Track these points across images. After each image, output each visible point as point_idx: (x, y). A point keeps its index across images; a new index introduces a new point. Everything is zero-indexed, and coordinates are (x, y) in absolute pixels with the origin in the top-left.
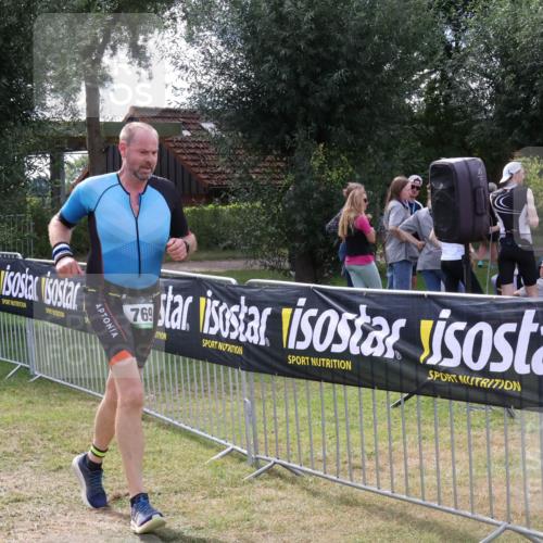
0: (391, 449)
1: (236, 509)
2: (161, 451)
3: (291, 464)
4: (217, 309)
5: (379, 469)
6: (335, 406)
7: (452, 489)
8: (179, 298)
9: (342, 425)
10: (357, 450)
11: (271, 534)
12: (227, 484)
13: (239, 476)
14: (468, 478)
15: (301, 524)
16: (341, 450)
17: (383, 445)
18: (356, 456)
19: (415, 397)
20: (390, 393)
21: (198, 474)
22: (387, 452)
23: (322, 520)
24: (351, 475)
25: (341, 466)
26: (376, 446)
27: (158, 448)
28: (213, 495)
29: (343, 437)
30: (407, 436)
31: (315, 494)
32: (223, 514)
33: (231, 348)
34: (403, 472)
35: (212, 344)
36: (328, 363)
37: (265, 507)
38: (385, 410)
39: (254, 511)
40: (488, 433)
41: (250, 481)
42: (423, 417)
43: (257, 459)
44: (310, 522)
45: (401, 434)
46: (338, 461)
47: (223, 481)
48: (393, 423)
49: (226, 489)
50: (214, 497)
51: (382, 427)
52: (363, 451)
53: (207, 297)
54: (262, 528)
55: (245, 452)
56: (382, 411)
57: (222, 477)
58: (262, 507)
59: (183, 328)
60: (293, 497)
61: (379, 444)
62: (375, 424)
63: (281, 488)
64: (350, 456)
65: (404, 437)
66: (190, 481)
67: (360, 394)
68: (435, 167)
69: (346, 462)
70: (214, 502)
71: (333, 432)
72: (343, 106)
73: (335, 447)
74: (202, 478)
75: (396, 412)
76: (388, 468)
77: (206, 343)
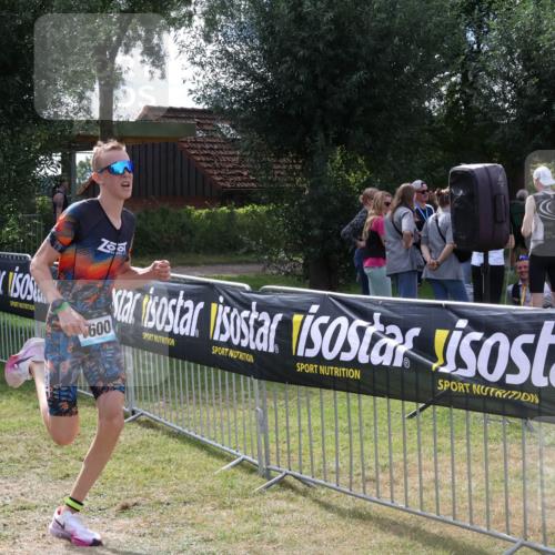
0: (406, 461)
1: (246, 521)
2: (170, 460)
3: (303, 476)
4: (229, 316)
5: (393, 482)
6: (349, 417)
7: (467, 504)
8: (189, 304)
9: (356, 436)
10: (371, 462)
11: (282, 547)
12: (238, 495)
13: (250, 487)
14: (484, 492)
15: (313, 538)
16: (354, 462)
17: (398, 457)
18: (369, 468)
19: (430, 408)
20: (406, 403)
21: (208, 484)
22: (401, 464)
23: (334, 533)
24: (364, 488)
25: (355, 478)
26: (390, 457)
27: (167, 457)
28: (223, 506)
29: (356, 449)
30: (422, 448)
31: (327, 507)
32: (233, 525)
33: (242, 356)
34: (417, 485)
35: (223, 351)
36: (337, 371)
37: (275, 519)
38: (400, 421)
39: (264, 524)
40: (505, 447)
41: (261, 492)
42: (438, 429)
43: (268, 470)
44: (321, 536)
45: (416, 446)
46: (351, 473)
47: (233, 492)
48: (407, 435)
49: (236, 500)
50: (224, 508)
51: (397, 439)
52: (377, 464)
53: (219, 303)
54: (273, 541)
55: (256, 462)
56: (397, 422)
57: (232, 487)
58: (272, 519)
59: (192, 334)
60: (305, 510)
61: (393, 456)
62: (390, 435)
63: (292, 500)
64: (363, 469)
65: (419, 450)
66: (200, 492)
67: (375, 404)
68: (455, 173)
69: (358, 475)
70: (224, 513)
71: (346, 444)
72: (362, 108)
73: (348, 459)
74: (212, 489)
75: (410, 423)
76: (402, 480)
77: (215, 350)
